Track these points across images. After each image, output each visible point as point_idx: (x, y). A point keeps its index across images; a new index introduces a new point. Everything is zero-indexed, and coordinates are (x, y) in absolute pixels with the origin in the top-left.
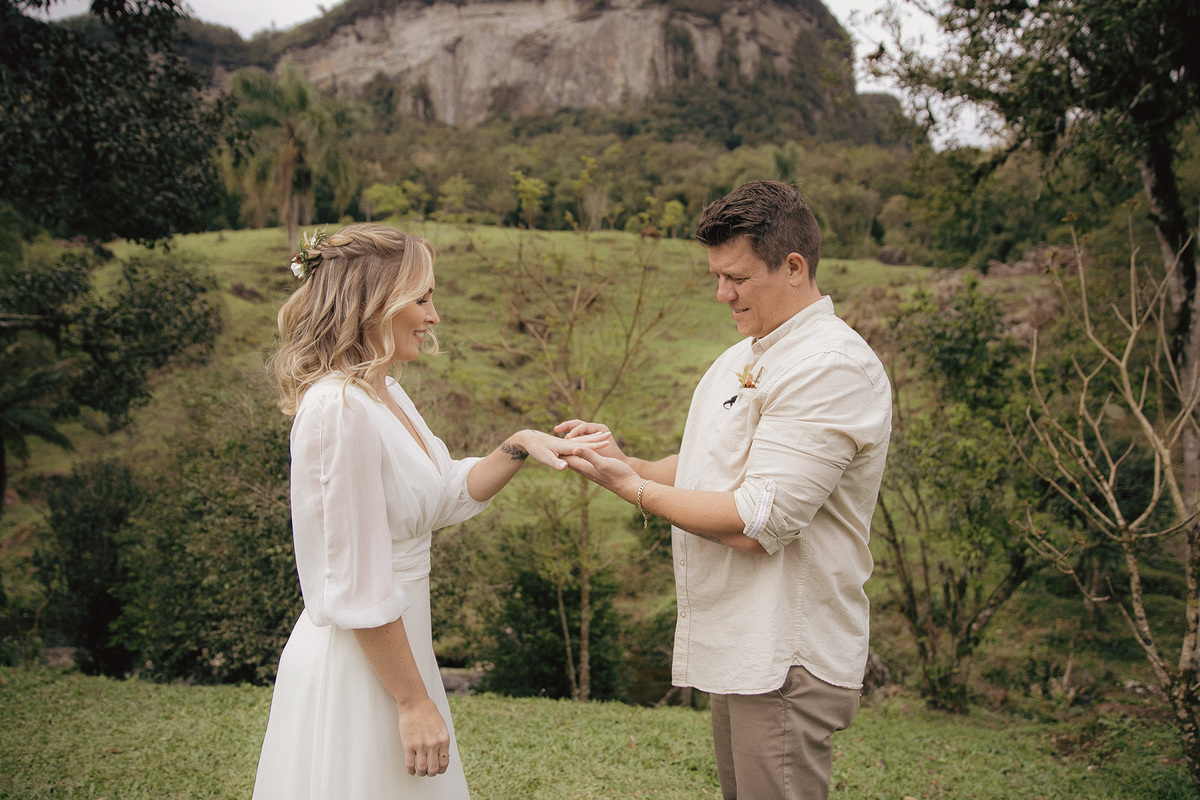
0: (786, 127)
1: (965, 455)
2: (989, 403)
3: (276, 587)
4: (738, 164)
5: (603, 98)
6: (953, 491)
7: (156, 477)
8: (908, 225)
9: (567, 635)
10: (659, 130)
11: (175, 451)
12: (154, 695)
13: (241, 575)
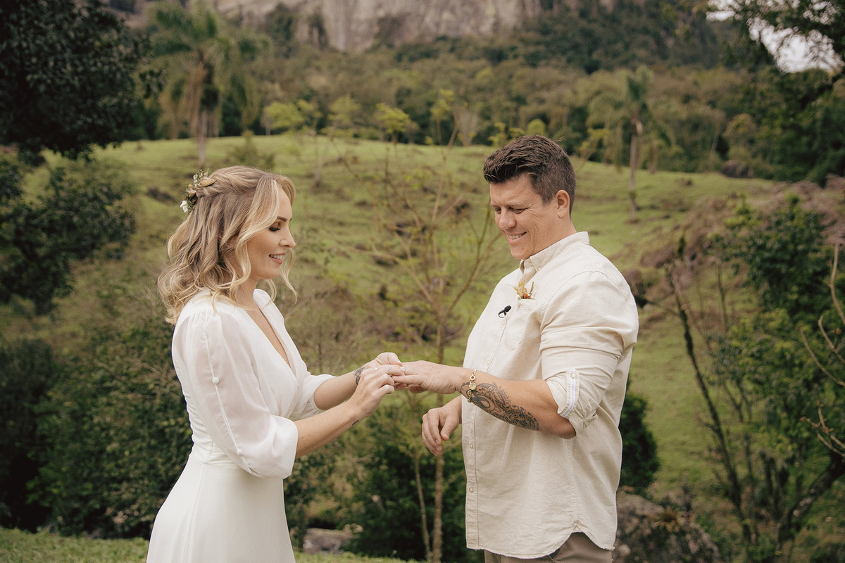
0: (641, 53)
1: (782, 356)
2: (809, 309)
3: (169, 454)
4: (595, 87)
5: (476, 28)
6: (771, 388)
7: (72, 357)
8: (752, 141)
9: (422, 504)
10: (525, 56)
11: (90, 334)
12: (58, 546)
13: (139, 443)
